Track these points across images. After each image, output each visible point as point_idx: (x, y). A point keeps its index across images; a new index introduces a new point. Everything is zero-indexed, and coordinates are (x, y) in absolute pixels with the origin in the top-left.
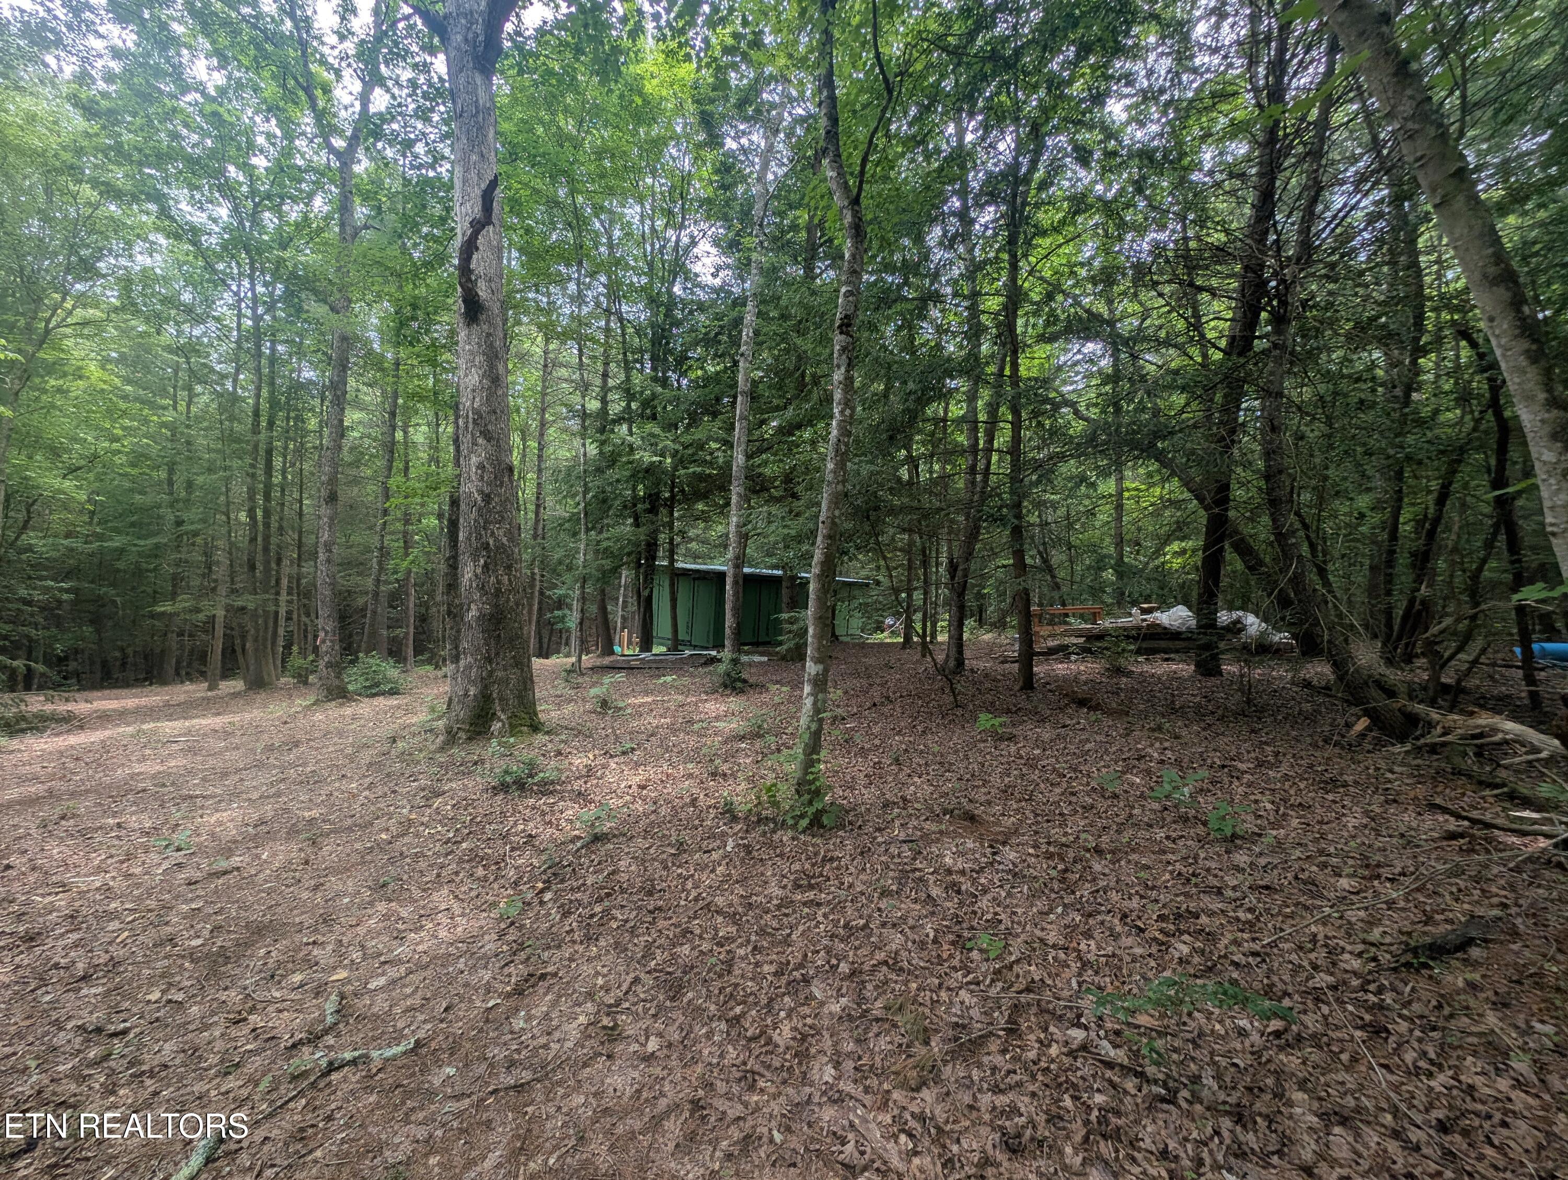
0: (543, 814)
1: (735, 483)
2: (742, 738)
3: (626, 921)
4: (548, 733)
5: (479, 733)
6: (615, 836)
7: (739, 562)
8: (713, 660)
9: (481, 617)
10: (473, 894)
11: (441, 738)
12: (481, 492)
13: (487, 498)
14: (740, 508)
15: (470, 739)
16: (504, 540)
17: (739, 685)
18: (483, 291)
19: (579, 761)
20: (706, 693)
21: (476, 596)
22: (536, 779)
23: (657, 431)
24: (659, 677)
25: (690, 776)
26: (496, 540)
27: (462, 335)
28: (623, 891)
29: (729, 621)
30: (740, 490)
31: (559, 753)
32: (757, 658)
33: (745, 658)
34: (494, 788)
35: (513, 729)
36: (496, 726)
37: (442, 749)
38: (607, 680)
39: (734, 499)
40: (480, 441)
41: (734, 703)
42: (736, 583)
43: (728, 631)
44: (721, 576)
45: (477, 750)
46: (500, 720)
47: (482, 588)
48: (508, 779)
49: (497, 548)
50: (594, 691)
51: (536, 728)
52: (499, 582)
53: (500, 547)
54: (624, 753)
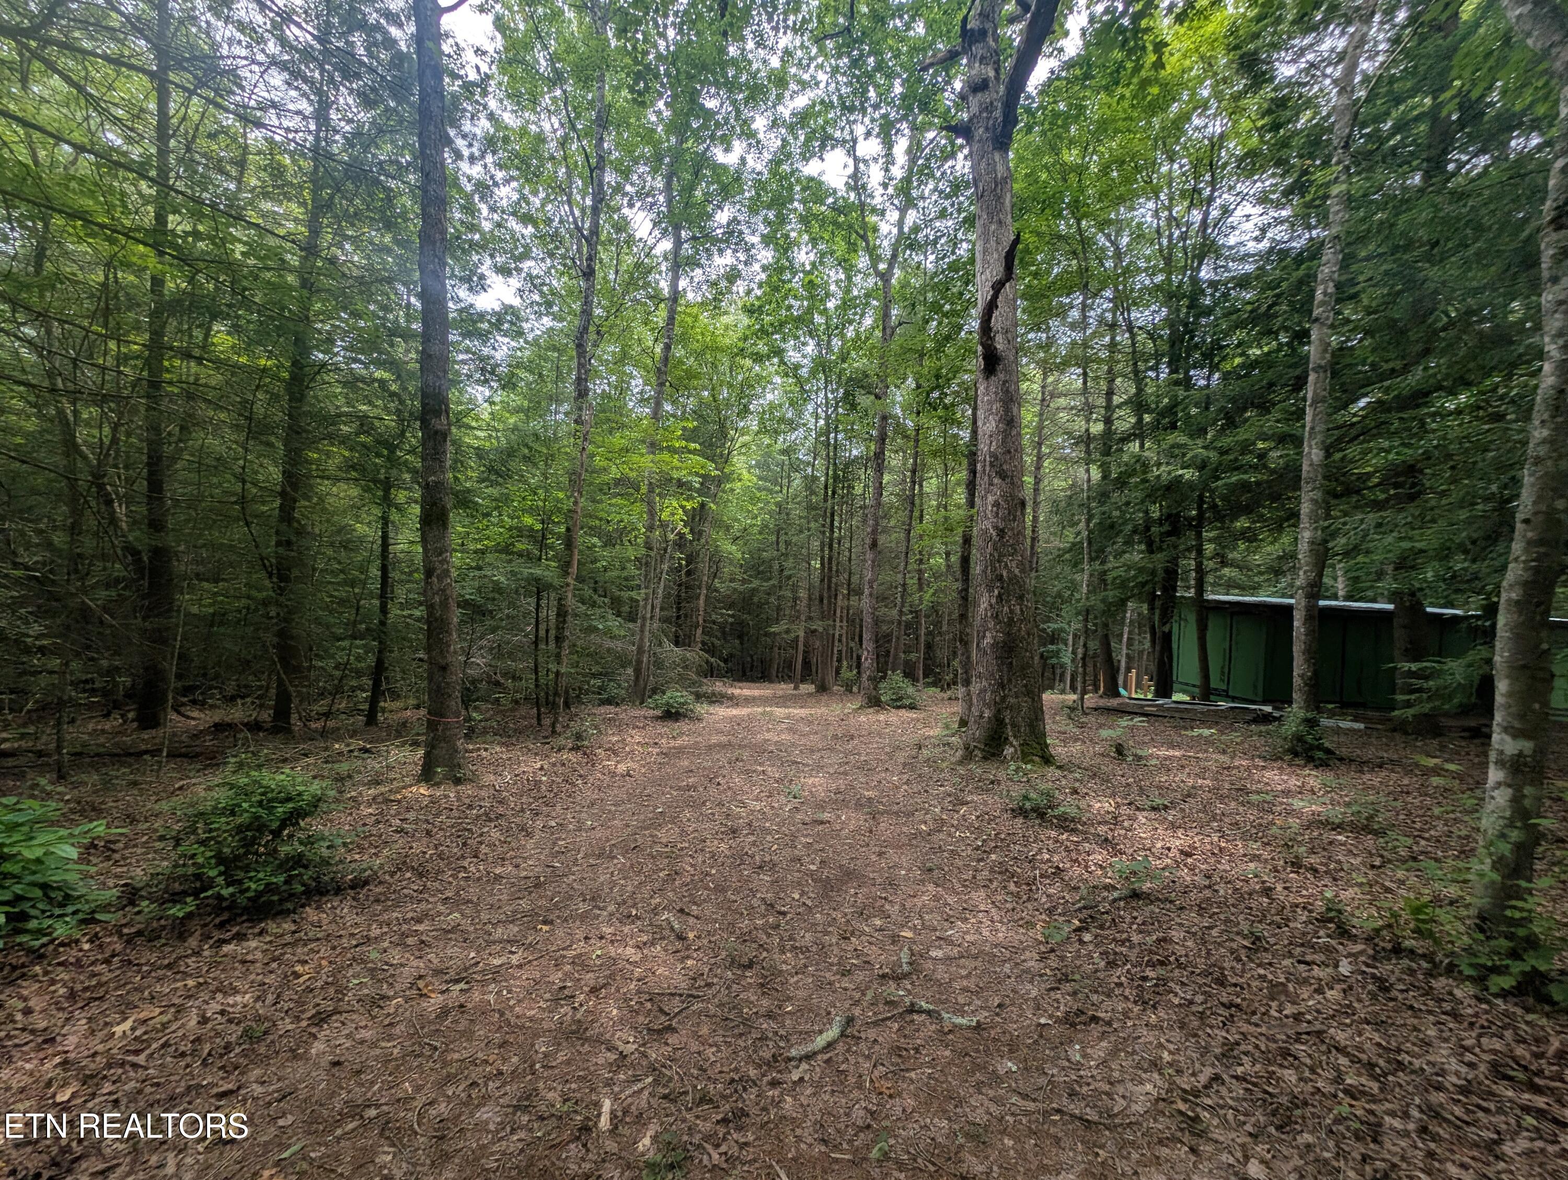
0: (1067, 850)
1: (1305, 487)
2: (1338, 827)
4: (1059, 767)
5: (993, 755)
6: (1158, 899)
7: (1315, 590)
8: (1266, 719)
9: (995, 645)
11: (960, 753)
12: (996, 528)
13: (1001, 532)
14: (1314, 518)
15: (985, 758)
16: (1017, 571)
17: (1320, 754)
18: (1000, 343)
19: (1102, 805)
20: (1264, 758)
21: (991, 625)
22: (1056, 812)
24: (1192, 728)
25: (1255, 858)
26: (1009, 571)
27: (981, 389)
29: (1299, 667)
30: (1318, 495)
31: (1075, 792)
32: (1345, 724)
33: (1325, 722)
34: (1013, 810)
35: (1025, 757)
36: (1008, 751)
37: (960, 763)
38: (1124, 722)
39: (1305, 508)
40: (996, 481)
41: (1313, 778)
42: (1309, 618)
43: (1297, 681)
44: (1289, 609)
45: (993, 771)
46: (1012, 745)
47: (996, 617)
48: (1028, 805)
49: (1010, 579)
50: (1105, 733)
51: (1047, 760)
52: (1011, 611)
53: (1013, 579)
54: (1154, 809)
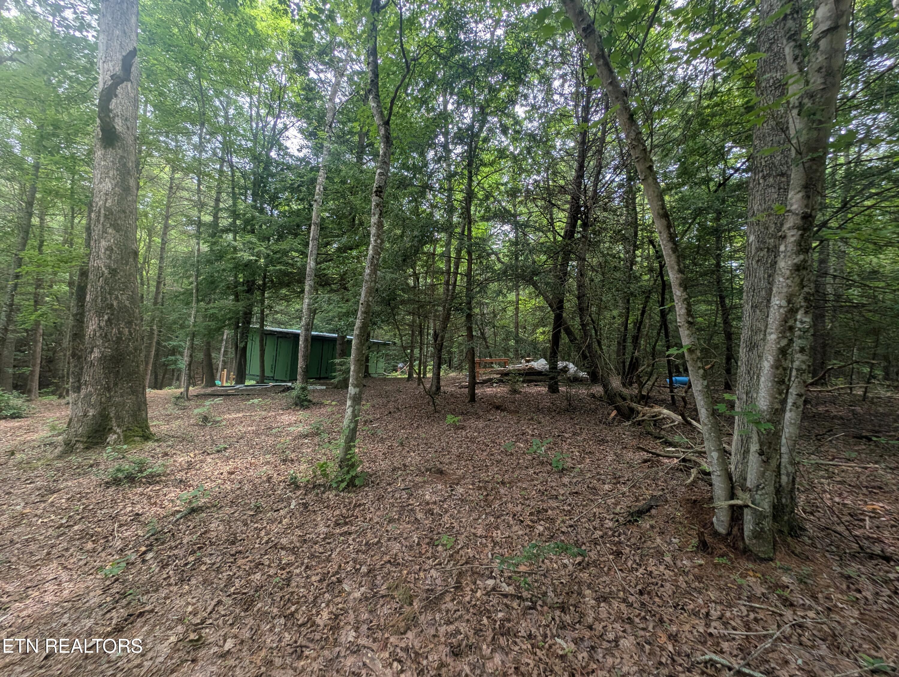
0: (150, 498)
1: (308, 279)
2: (306, 436)
3: (214, 564)
4: (157, 441)
5: (97, 444)
6: (208, 508)
7: (309, 327)
8: (289, 389)
9: (103, 358)
10: (82, 563)
11: (60, 449)
12: (108, 267)
13: (113, 272)
14: (310, 293)
15: (87, 448)
16: (127, 303)
17: (306, 403)
18: (119, 125)
19: (182, 459)
20: (283, 409)
21: (99, 342)
22: (145, 474)
23: (254, 240)
24: (249, 400)
25: (268, 463)
26: (120, 302)
27: (99, 153)
28: (212, 544)
29: (301, 363)
30: (311, 283)
31: (166, 454)
32: (319, 387)
33: (310, 387)
34: (107, 483)
35: (127, 439)
36: (112, 438)
37: (59, 457)
38: (208, 403)
39: (307, 288)
40: (110, 230)
41: (302, 414)
42: (306, 340)
43: (299, 370)
44: (296, 336)
45: (93, 456)
46: (115, 433)
47: (105, 337)
48: (120, 475)
49: (120, 308)
50: (196, 411)
51: (147, 437)
52: (120, 333)
53: (123, 308)
54: (218, 451)
